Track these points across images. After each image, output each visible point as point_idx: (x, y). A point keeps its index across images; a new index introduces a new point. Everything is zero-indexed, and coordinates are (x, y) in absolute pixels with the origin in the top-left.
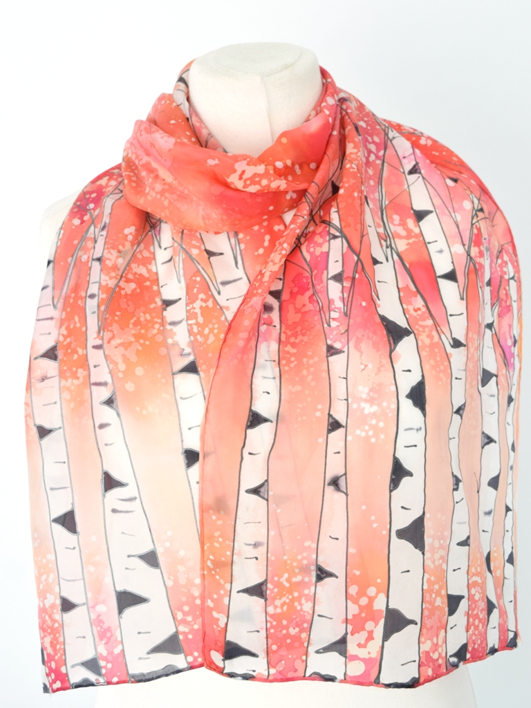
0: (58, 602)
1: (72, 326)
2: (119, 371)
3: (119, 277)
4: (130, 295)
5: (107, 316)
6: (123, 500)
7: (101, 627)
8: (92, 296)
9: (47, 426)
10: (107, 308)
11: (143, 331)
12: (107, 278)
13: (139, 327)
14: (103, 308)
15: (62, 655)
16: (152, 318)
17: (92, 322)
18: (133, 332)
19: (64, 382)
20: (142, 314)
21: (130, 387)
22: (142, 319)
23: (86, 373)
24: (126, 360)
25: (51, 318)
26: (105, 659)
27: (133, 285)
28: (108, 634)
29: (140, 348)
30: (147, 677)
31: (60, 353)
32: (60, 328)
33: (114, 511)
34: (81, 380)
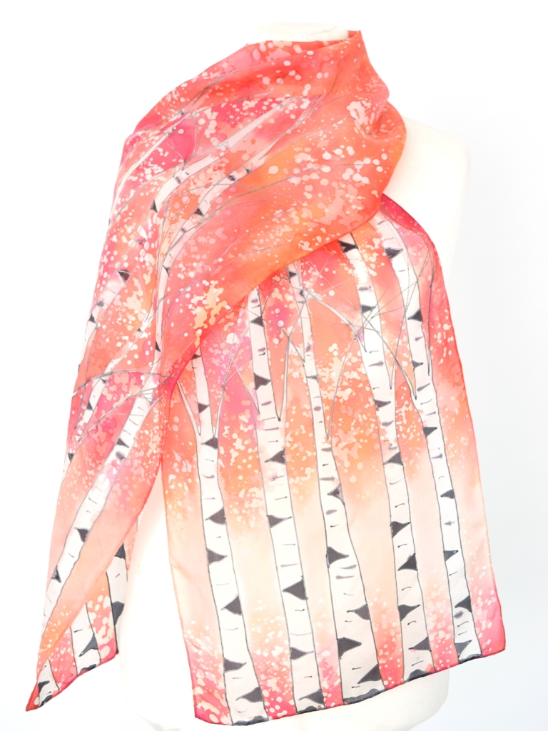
0: (288, 652)
1: (297, 433)
2: (345, 468)
3: (335, 389)
4: (347, 401)
5: (333, 424)
6: (345, 568)
7: (325, 668)
8: (317, 409)
9: (278, 515)
10: (332, 417)
11: (362, 431)
12: (326, 392)
13: (359, 428)
14: (328, 418)
15: (290, 692)
16: (368, 418)
17: (320, 431)
18: (355, 434)
19: (292, 480)
20: (360, 416)
21: (353, 479)
22: (360, 420)
23: (313, 470)
24: (350, 458)
25: (277, 429)
26: (328, 692)
27: (349, 391)
28: (331, 672)
29: (360, 447)
30: (356, 700)
31: (287, 457)
32: (286, 435)
33: (339, 577)
34: (309, 477)
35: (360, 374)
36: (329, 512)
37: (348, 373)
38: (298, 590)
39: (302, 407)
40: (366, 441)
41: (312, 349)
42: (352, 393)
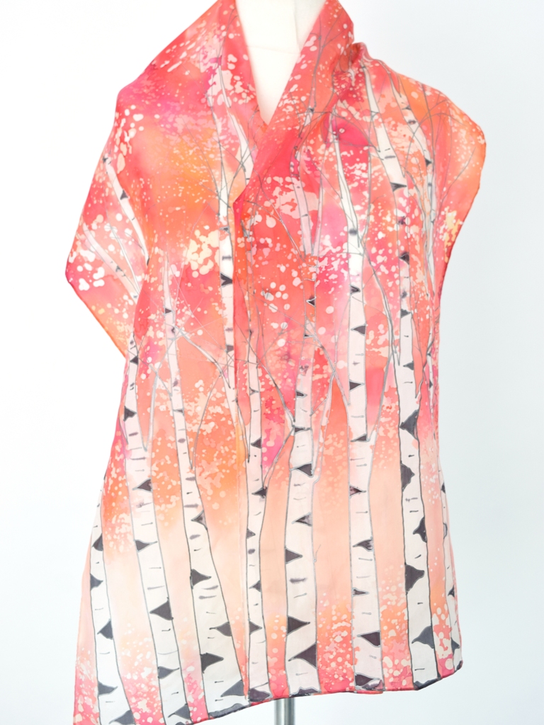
0: (156, 672)
1: (162, 463)
2: (208, 496)
3: (200, 422)
4: (211, 433)
5: (197, 455)
6: (208, 589)
7: (190, 682)
8: (182, 441)
9: (144, 540)
10: (195, 448)
11: (224, 462)
12: (191, 425)
13: (221, 459)
14: (192, 449)
15: (159, 710)
16: (230, 450)
17: (184, 461)
18: (217, 464)
19: (158, 508)
20: (222, 448)
21: (216, 506)
22: (223, 452)
23: (178, 498)
24: (213, 487)
25: (144, 458)
26: (194, 706)
27: (212, 424)
28: (195, 686)
29: (223, 477)
30: (221, 714)
31: (153, 486)
32: (152, 464)
33: (202, 598)
34: (174, 504)
35: (223, 408)
36: (193, 537)
37: (212, 407)
38: (164, 611)
39: (167, 439)
40: (228, 471)
41: (179, 384)
42: (215, 427)
